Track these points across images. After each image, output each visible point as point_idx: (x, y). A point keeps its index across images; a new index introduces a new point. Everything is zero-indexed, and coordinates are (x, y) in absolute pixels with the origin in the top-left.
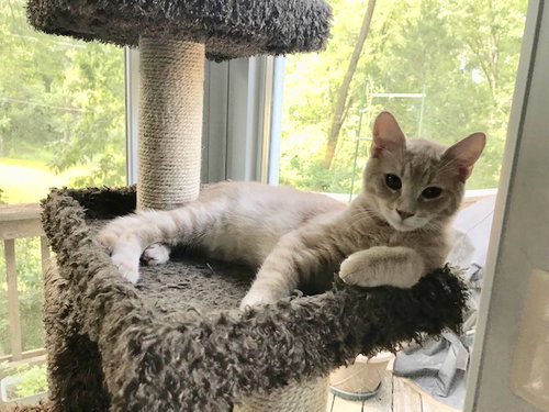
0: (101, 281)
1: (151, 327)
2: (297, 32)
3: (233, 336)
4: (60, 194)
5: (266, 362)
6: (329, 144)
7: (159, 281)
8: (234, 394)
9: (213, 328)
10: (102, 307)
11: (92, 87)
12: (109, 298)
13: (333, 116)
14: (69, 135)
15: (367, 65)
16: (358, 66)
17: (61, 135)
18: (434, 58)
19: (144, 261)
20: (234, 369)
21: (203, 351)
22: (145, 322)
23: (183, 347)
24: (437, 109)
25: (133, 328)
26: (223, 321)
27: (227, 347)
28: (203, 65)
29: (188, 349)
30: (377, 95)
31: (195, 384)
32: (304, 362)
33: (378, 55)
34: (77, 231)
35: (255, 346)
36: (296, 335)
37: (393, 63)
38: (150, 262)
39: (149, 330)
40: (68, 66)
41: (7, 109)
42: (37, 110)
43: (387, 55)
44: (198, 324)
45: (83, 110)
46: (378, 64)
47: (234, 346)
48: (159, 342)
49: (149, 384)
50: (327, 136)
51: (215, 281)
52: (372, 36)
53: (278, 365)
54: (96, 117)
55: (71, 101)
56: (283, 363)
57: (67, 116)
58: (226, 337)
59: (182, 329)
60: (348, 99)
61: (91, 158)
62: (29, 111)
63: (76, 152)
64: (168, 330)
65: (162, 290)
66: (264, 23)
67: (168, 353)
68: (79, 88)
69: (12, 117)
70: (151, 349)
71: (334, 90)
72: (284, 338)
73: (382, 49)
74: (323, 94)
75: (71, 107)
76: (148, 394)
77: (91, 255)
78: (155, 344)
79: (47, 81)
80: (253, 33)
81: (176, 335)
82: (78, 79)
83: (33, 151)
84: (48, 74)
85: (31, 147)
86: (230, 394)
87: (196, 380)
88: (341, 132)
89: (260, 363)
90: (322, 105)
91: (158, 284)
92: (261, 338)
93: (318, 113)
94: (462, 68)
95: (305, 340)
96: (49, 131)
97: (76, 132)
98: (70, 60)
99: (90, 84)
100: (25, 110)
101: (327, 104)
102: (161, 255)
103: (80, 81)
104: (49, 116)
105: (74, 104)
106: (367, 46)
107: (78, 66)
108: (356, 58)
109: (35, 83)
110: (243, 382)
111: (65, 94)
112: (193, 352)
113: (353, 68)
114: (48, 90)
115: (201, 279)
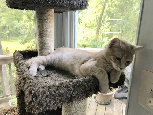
0: (24, 75)
1: (35, 87)
2: (78, 4)
3: (57, 89)
4: (17, 52)
5: (66, 96)
6: (97, 34)
7: (42, 75)
8: (58, 104)
9: (51, 88)
10: (24, 82)
11: (30, 21)
12: (26, 80)
13: (98, 26)
14: (25, 35)
15: (107, 11)
16: (104, 11)
17: (23, 35)
18: (127, 8)
19: (38, 70)
20: (57, 98)
21: (48, 93)
22: (33, 86)
23: (43, 92)
24: (128, 22)
25: (30, 88)
26: (54, 86)
27: (55, 92)
28: (53, 15)
29: (44, 93)
30: (108, 20)
31: (47, 102)
32: (77, 96)
33: (110, 8)
34: (20, 62)
35: (63, 92)
36: (75, 89)
37: (114, 10)
38: (40, 70)
39: (34, 88)
40: (24, 15)
41: (8, 28)
42: (16, 28)
43: (113, 7)
44: (47, 86)
45: (28, 27)
46: (110, 10)
47: (57, 92)
48: (37, 91)
49: (35, 102)
50: (96, 31)
51: (57, 74)
52: (108, 2)
53: (70, 97)
54: (32, 29)
55: (25, 25)
56: (71, 96)
57: (24, 29)
58: (55, 90)
59: (43, 88)
60: (102, 21)
61: (31, 40)
62: (14, 28)
63: (27, 39)
64: (39, 88)
65: (42, 77)
66: (68, 2)
67: (39, 94)
68: (27, 21)
69: (10, 30)
70: (35, 93)
71: (98, 18)
72: (71, 90)
73: (111, 6)
74: (95, 20)
75: (25, 27)
76: (34, 104)
77: (23, 69)
78: (36, 92)
79: (18, 20)
80: (66, 5)
81: (41, 90)
82: (27, 19)
83: (16, 40)
84: (18, 18)
85: (15, 38)
86: (57, 104)
87: (47, 101)
88: (100, 30)
89: (65, 96)
90: (94, 23)
91: (41, 76)
92: (65, 90)
93: (93, 25)
94: (135, 10)
95: (77, 90)
96: (20, 34)
97: (27, 34)
98: (24, 14)
99: (30, 20)
100: (13, 28)
101: (96, 22)
102: (42, 68)
103: (27, 20)
104: (19, 30)
105: (26, 26)
106: (107, 5)
107: (26, 15)
108: (104, 9)
109: (15, 21)
110: (60, 101)
111: (23, 23)
112: (46, 94)
113: (103, 12)
114: (19, 22)
115: (53, 74)
